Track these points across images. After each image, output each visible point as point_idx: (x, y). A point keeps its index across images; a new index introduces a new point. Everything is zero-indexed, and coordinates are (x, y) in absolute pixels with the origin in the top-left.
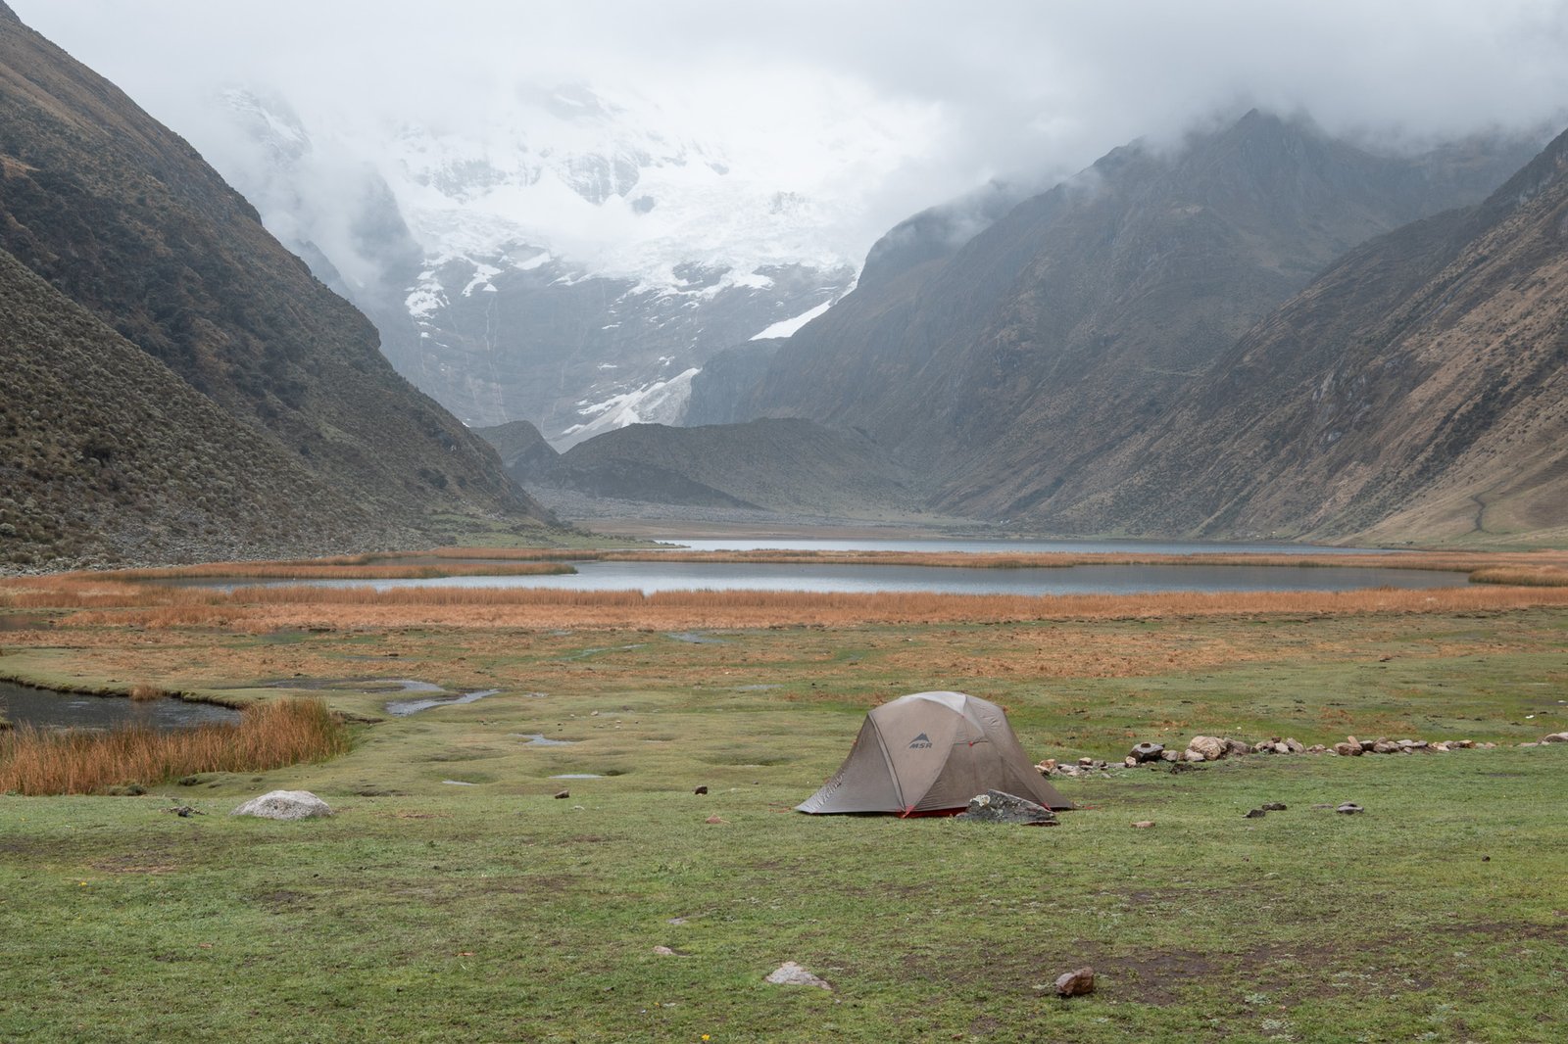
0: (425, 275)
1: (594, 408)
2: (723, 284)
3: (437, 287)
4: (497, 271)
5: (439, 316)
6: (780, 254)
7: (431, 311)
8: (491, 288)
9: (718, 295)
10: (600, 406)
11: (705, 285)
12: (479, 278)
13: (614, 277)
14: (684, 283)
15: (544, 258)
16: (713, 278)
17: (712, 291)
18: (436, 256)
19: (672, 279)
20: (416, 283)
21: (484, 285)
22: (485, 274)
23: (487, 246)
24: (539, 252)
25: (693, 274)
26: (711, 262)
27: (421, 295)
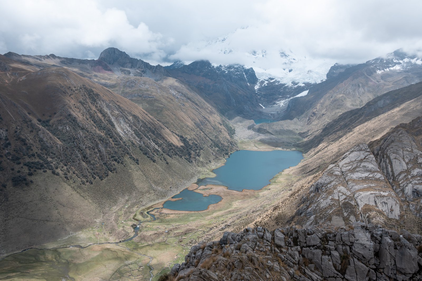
0: (258, 83)
1: (278, 102)
2: (298, 85)
3: (259, 85)
4: (268, 82)
5: (259, 90)
6: (307, 81)
7: (258, 89)
8: (266, 85)
9: (297, 87)
10: (279, 102)
11: (295, 85)
12: (265, 83)
13: (283, 83)
14: (293, 85)
15: (274, 80)
16: (296, 84)
17: (296, 86)
18: (259, 80)
19: (291, 84)
20: (256, 84)
21: (265, 84)
22: (266, 82)
23: (267, 78)
24: (274, 79)
25: (294, 83)
26: (297, 82)
27: (257, 86)
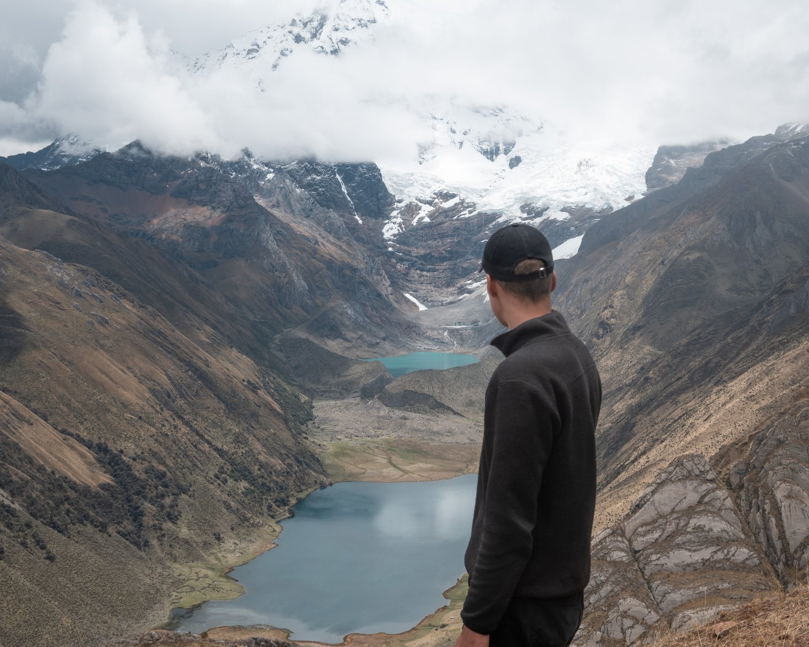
0: (394, 213)
1: (475, 285)
2: (544, 217)
3: (399, 220)
4: (431, 208)
5: (401, 239)
6: (576, 198)
7: (394, 235)
8: (427, 220)
9: (541, 223)
10: (478, 284)
11: (535, 217)
12: (422, 214)
13: (489, 213)
14: (525, 215)
15: (456, 200)
16: (539, 214)
17: (538, 220)
18: (400, 201)
19: (519, 213)
20: (389, 218)
21: (422, 218)
22: (426, 210)
23: (428, 195)
24: (453, 196)
25: (528, 209)
26: (539, 204)
27: (391, 225)
